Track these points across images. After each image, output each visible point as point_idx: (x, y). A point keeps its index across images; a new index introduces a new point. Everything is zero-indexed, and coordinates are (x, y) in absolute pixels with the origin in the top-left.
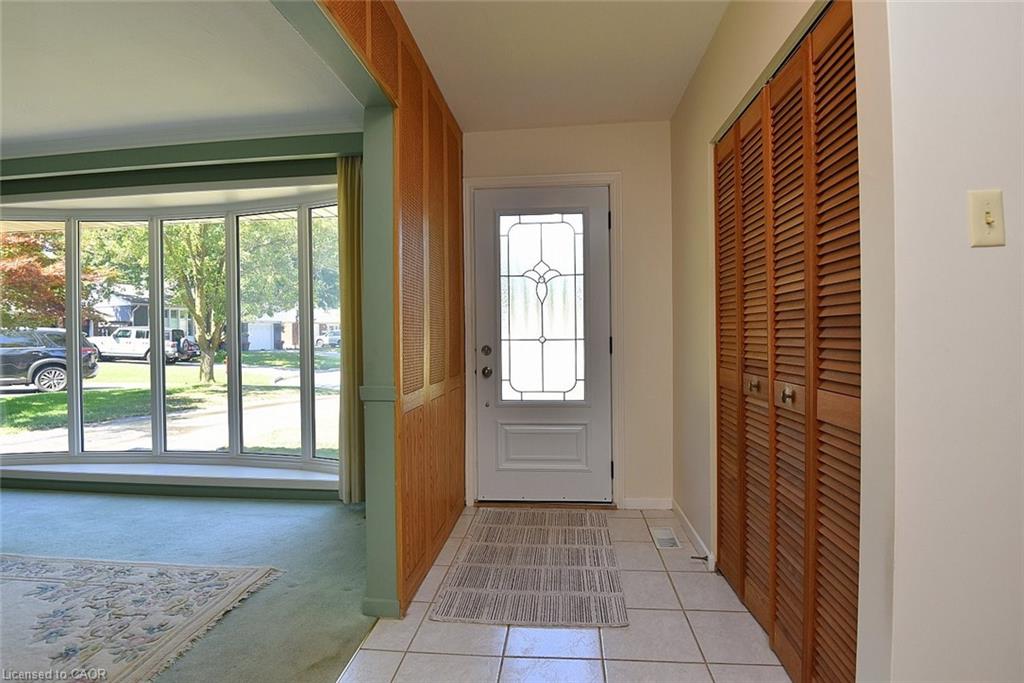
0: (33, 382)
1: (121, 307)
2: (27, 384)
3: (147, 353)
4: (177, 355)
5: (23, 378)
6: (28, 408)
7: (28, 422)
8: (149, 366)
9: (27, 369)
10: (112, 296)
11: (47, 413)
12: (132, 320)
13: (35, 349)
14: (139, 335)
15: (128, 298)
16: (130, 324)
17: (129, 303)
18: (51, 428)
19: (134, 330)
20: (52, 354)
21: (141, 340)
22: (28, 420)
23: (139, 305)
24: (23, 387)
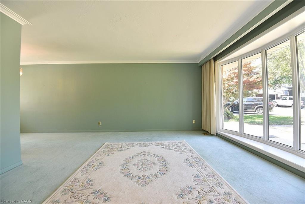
0: (256, 111)
1: (285, 90)
2: (254, 112)
3: (292, 105)
4: (303, 105)
5: (253, 110)
6: (251, 118)
7: (248, 122)
8: (293, 109)
9: (254, 108)
10: (281, 87)
11: (254, 120)
12: (288, 94)
13: (256, 103)
14: (290, 99)
15: (287, 87)
16: (288, 96)
17: (287, 89)
18: (253, 124)
19: (288, 97)
20: (261, 104)
21: (291, 100)
22: (249, 121)
23: (291, 89)
24: (253, 113)
